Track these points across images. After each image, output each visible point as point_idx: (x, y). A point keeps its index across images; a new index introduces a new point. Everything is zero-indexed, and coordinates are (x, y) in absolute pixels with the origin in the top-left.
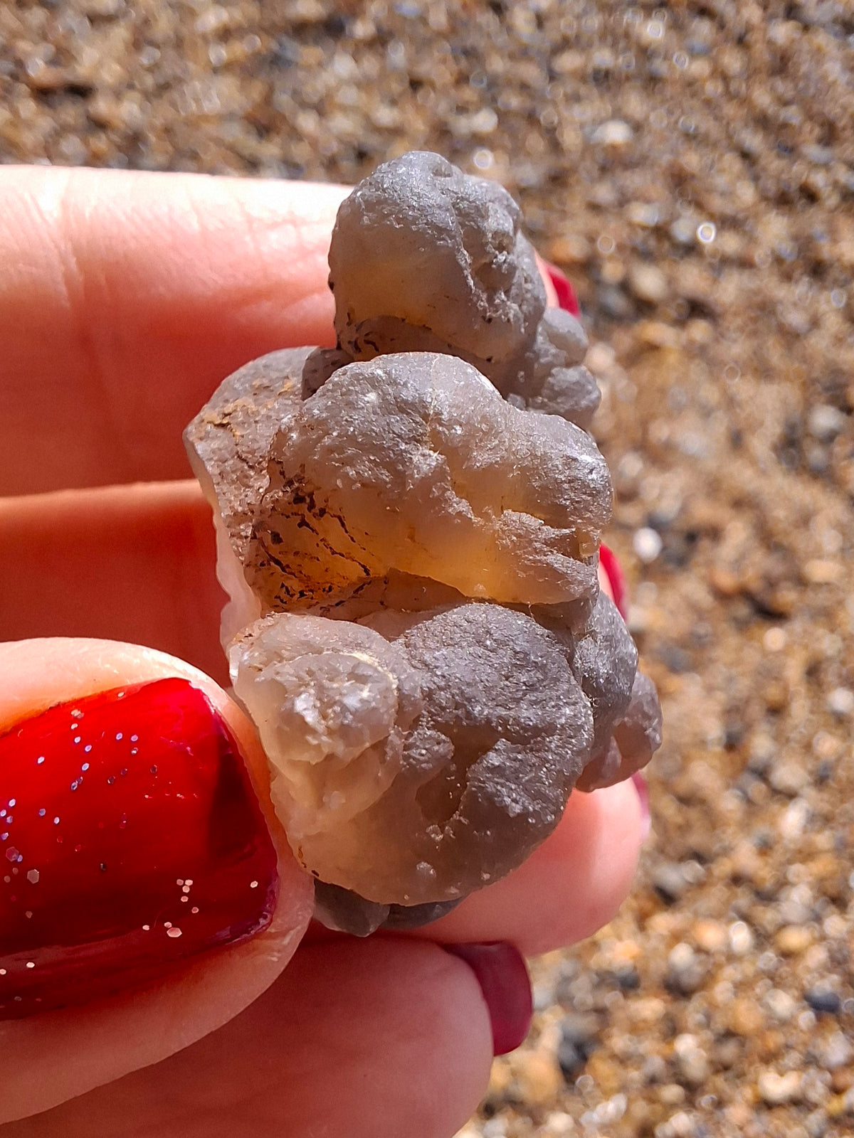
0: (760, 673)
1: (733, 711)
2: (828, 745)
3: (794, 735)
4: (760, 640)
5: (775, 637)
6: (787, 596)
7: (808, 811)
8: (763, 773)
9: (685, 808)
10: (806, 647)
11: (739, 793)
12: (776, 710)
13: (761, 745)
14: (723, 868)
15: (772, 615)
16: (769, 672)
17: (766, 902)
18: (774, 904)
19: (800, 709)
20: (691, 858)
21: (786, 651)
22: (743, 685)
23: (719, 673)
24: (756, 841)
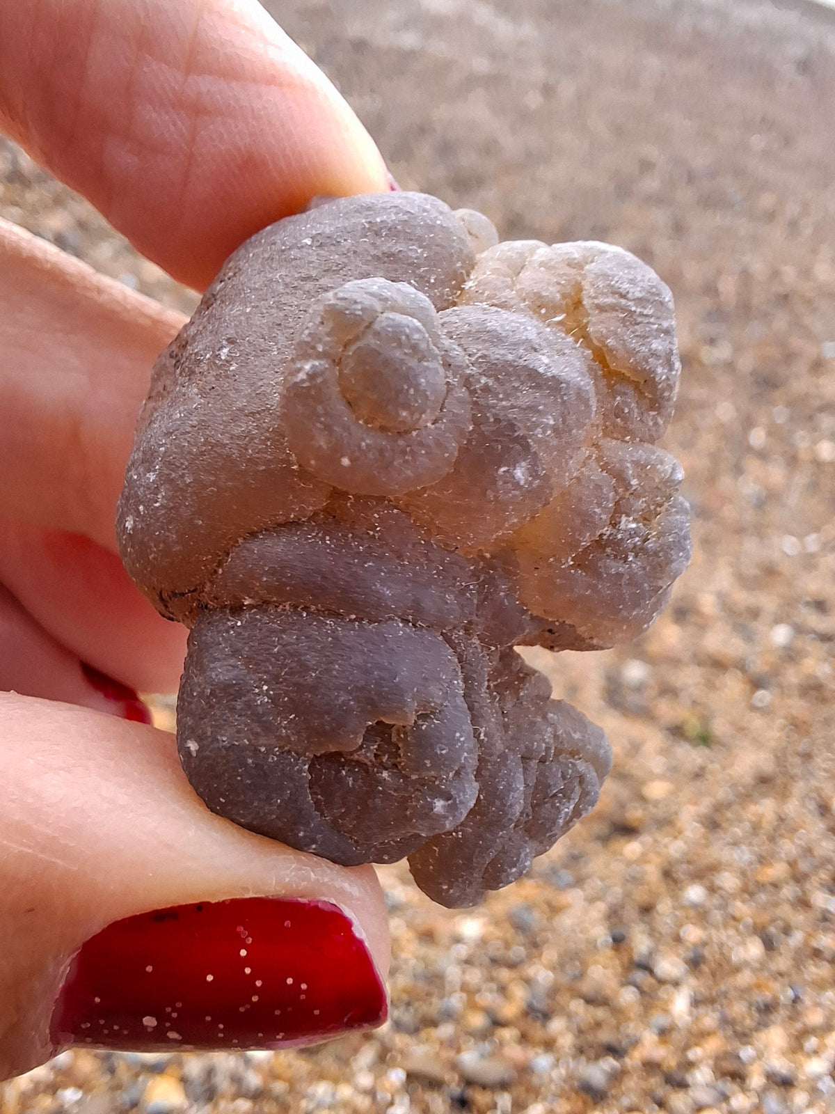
0: (628, 881)
1: (614, 916)
2: (693, 934)
3: (665, 930)
4: (621, 854)
5: (632, 848)
6: (635, 814)
7: (691, 997)
8: (647, 968)
9: (591, 1008)
10: (658, 854)
11: (633, 989)
12: (647, 910)
13: (641, 943)
14: (634, 1059)
15: (627, 830)
16: (636, 880)
17: (677, 1089)
18: (684, 1089)
19: (664, 907)
20: (607, 1055)
21: (643, 859)
22: (617, 892)
23: (594, 884)
24: (656, 1031)
